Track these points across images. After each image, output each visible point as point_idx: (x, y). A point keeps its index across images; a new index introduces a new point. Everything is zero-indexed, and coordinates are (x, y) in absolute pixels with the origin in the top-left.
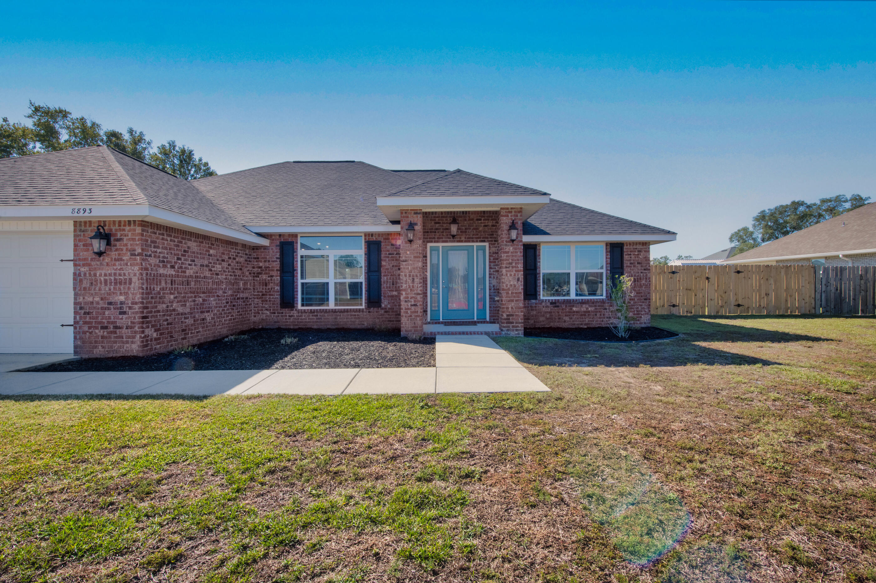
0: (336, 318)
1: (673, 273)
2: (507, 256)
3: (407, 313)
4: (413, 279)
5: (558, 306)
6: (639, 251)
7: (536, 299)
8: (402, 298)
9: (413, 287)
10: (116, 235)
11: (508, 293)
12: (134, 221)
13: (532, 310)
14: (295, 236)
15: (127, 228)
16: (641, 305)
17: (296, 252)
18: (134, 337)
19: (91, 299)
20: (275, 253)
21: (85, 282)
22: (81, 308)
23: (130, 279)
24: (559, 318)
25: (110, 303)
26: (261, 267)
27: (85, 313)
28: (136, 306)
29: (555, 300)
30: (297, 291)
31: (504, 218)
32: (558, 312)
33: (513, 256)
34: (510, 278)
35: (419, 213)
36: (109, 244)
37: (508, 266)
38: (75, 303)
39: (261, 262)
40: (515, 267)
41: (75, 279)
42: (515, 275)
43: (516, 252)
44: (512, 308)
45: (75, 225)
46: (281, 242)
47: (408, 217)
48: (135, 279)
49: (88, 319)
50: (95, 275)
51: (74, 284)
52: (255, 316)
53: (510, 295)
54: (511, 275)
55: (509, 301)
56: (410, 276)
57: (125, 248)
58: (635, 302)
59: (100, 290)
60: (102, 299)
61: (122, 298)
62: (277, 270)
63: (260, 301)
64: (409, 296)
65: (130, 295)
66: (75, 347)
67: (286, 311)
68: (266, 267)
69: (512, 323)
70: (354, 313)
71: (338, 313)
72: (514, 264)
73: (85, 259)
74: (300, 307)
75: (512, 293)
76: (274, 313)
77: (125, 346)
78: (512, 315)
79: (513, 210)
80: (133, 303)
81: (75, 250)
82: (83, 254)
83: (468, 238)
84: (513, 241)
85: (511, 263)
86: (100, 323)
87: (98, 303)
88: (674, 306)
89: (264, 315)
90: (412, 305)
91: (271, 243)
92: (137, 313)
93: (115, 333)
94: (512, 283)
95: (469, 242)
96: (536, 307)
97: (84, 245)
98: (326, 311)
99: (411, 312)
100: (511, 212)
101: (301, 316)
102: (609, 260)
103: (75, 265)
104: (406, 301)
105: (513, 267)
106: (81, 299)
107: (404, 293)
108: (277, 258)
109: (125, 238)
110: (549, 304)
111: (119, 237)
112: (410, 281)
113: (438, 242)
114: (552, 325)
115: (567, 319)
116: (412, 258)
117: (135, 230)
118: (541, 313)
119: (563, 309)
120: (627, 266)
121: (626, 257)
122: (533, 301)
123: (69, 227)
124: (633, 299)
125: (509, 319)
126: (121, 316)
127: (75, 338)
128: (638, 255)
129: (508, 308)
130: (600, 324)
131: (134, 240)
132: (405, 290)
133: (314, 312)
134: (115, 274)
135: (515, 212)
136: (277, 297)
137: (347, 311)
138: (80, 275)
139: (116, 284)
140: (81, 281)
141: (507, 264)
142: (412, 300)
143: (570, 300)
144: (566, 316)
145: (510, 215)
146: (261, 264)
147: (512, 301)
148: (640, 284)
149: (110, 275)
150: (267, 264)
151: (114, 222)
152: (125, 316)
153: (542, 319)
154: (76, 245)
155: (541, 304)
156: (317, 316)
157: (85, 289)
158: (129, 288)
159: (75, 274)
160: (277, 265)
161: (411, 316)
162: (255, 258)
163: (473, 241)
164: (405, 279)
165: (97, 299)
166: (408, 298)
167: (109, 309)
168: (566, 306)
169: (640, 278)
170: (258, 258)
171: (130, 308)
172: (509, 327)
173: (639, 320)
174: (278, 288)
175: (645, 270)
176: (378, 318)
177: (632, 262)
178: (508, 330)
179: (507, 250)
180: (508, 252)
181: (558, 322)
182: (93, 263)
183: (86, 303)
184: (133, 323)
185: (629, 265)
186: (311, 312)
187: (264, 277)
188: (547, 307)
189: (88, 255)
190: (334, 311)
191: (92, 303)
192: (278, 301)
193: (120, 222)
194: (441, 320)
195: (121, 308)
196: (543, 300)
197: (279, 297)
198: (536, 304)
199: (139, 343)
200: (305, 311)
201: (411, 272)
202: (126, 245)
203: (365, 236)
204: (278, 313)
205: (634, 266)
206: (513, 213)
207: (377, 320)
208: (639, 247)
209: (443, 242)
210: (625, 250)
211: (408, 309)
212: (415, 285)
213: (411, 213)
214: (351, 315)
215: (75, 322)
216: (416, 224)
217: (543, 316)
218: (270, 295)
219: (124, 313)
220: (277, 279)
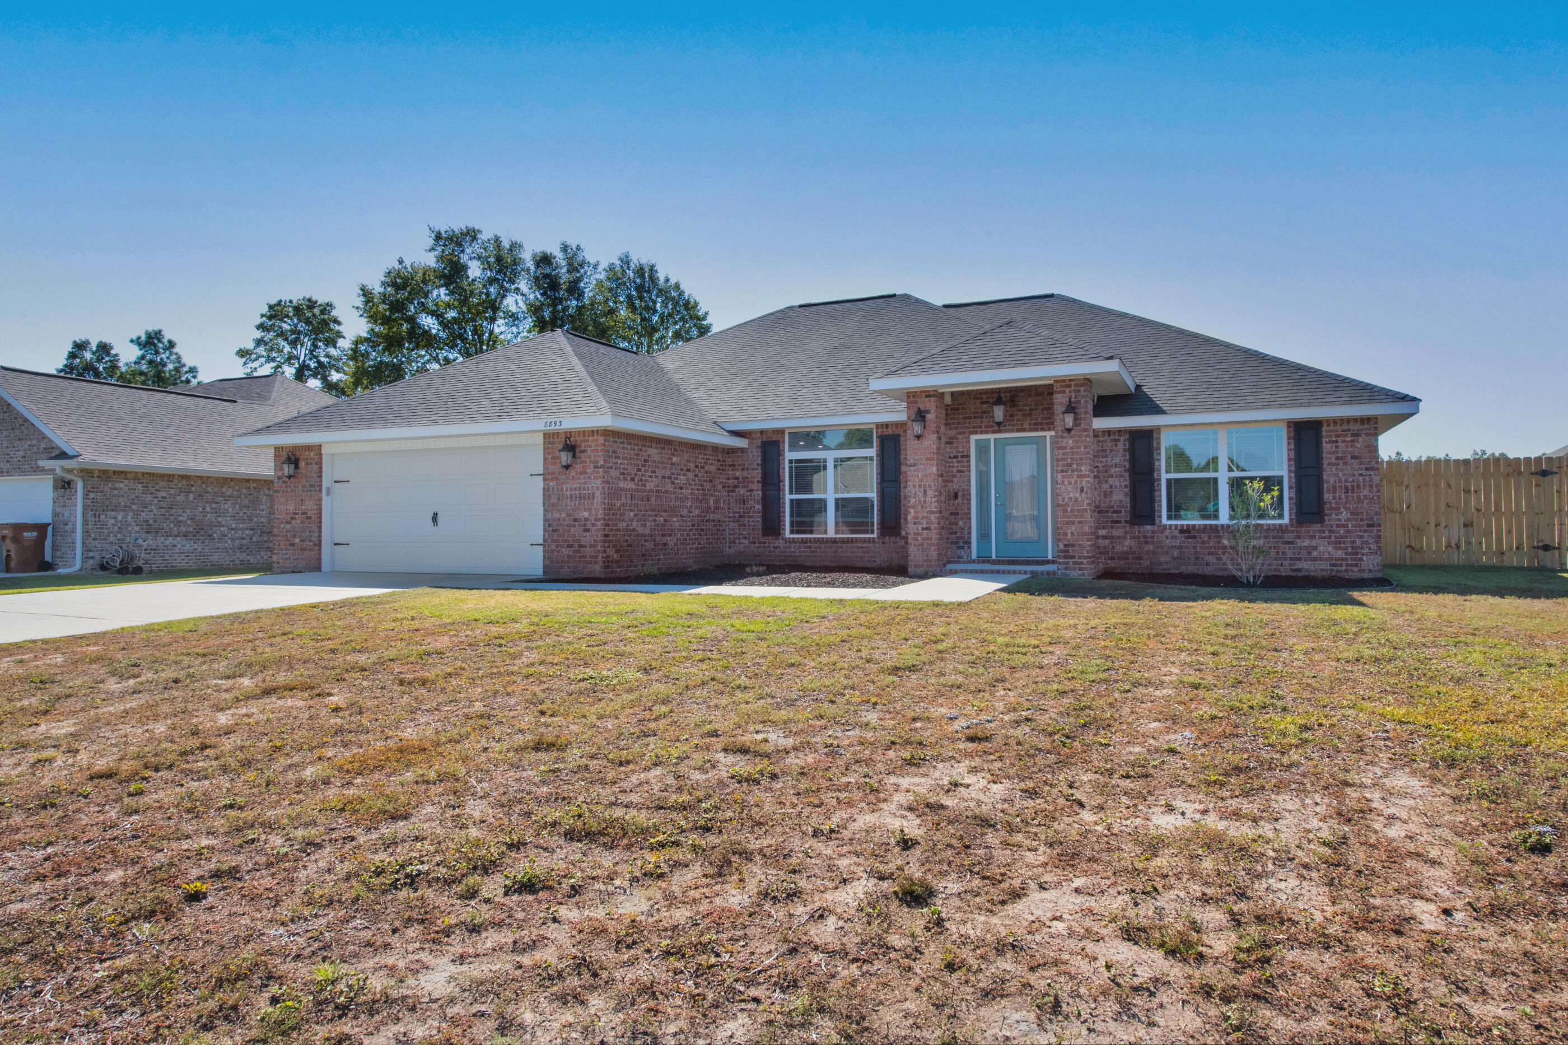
0: (836, 552)
1: (1544, 473)
2: (1063, 454)
3: (917, 539)
4: (925, 491)
5: (1194, 537)
6: (1353, 435)
7: (1153, 523)
8: (909, 518)
9: (925, 502)
10: (580, 446)
11: (1065, 511)
12: (598, 431)
13: (1147, 543)
14: (781, 432)
15: (591, 438)
16: (1361, 537)
17: (783, 455)
18: (597, 557)
19: (558, 516)
20: (755, 457)
21: (553, 497)
22: (550, 525)
23: (594, 494)
24: (1197, 558)
25: (575, 520)
26: (737, 478)
27: (553, 531)
28: (599, 523)
29: (1188, 526)
30: (784, 512)
31: (1059, 396)
32: (1195, 548)
33: (1073, 453)
34: (1069, 487)
35: (933, 396)
36: (574, 456)
37: (1065, 469)
38: (545, 520)
39: (738, 470)
40: (1077, 470)
41: (544, 495)
42: (1076, 483)
43: (1079, 448)
44: (1072, 534)
45: (545, 438)
46: (763, 442)
47: (916, 402)
48: (598, 494)
49: (555, 537)
50: (562, 490)
51: (544, 499)
52: (730, 547)
53: (1069, 514)
54: (1070, 483)
55: (1067, 523)
56: (920, 486)
57: (588, 460)
58: (1349, 531)
59: (566, 505)
60: (568, 515)
61: (586, 514)
62: (758, 482)
63: (736, 525)
64: (920, 515)
65: (594, 511)
66: (545, 567)
67: (769, 539)
68: (744, 478)
69: (1073, 557)
70: (861, 545)
71: (839, 545)
72: (1074, 466)
73: (554, 473)
74: (788, 534)
75: (1072, 511)
76: (755, 543)
77: (589, 566)
78: (1073, 545)
79: (1073, 383)
80: (596, 520)
81: (545, 464)
82: (552, 468)
83: (1035, 424)
84: (1069, 430)
85: (1070, 465)
86: (566, 541)
87: (564, 520)
88: (1546, 548)
89: (742, 546)
90: (923, 529)
91: (750, 444)
92: (599, 530)
93: (579, 552)
94: (1071, 495)
95: (1036, 430)
96: (1153, 537)
97: (552, 458)
98: (822, 541)
99: (923, 539)
100: (1069, 386)
101: (789, 547)
102: (1293, 454)
103: (545, 480)
104: (915, 523)
105: (1072, 471)
106: (549, 516)
107: (912, 511)
108: (758, 465)
109: (589, 449)
110: (1176, 533)
111: (583, 448)
112: (920, 494)
113: (986, 432)
114: (1183, 569)
115: (1211, 559)
116: (923, 461)
117: (597, 440)
118: (1162, 548)
119: (1203, 542)
120: (1329, 464)
121: (1326, 447)
122: (1149, 527)
123: (540, 439)
124: (1343, 526)
125: (1068, 551)
126: (585, 534)
127: (544, 556)
128: (1352, 441)
129: (1066, 534)
130: (1275, 570)
131: (596, 451)
132: (913, 507)
133: (806, 542)
134: (580, 489)
135: (1076, 385)
136: (758, 519)
137: (852, 540)
138: (548, 490)
139: (580, 498)
140: (549, 496)
141: (1063, 465)
142: (924, 522)
143: (1217, 526)
144: (1209, 554)
145: (1067, 390)
146: (738, 474)
147: (1073, 523)
148: (1359, 497)
149: (575, 489)
150: (745, 473)
151: (579, 432)
152: (588, 534)
153: (1163, 558)
154: (545, 459)
155: (1162, 532)
156: (810, 547)
157: (553, 504)
158: (592, 504)
159: (544, 489)
160: (757, 474)
161: (922, 545)
162: (730, 466)
163: (1043, 430)
164: (913, 491)
165: (564, 515)
166: (917, 518)
167: (574, 526)
168: (1209, 538)
169: (1358, 486)
170: (734, 465)
171: (593, 525)
172: (1068, 563)
173: (1356, 565)
174: (759, 507)
175: (1367, 469)
176: (896, 553)
177: (1340, 455)
178: (1066, 569)
179: (1064, 444)
180: (1065, 448)
181: (1195, 564)
182: (560, 477)
183: (554, 520)
184: (596, 541)
185: (1333, 460)
186: (803, 541)
187: (742, 491)
188: (1173, 537)
189: (556, 468)
190: (834, 541)
191: (559, 519)
192: (760, 526)
193: (584, 432)
194: (994, 557)
195: (585, 525)
196: (1165, 526)
197: (760, 519)
198: (1153, 532)
199: (601, 563)
200: (794, 540)
201: (921, 480)
202: (590, 457)
203: (877, 428)
204: (760, 543)
205: (1345, 463)
206: (1073, 388)
207: (895, 556)
208: (1354, 427)
209: (994, 432)
210: (1324, 434)
211: (918, 534)
212: (928, 499)
213: (920, 397)
214: (858, 548)
215: (545, 540)
216: (928, 412)
217: (1167, 553)
218: (749, 517)
219: (587, 530)
220: (758, 494)
